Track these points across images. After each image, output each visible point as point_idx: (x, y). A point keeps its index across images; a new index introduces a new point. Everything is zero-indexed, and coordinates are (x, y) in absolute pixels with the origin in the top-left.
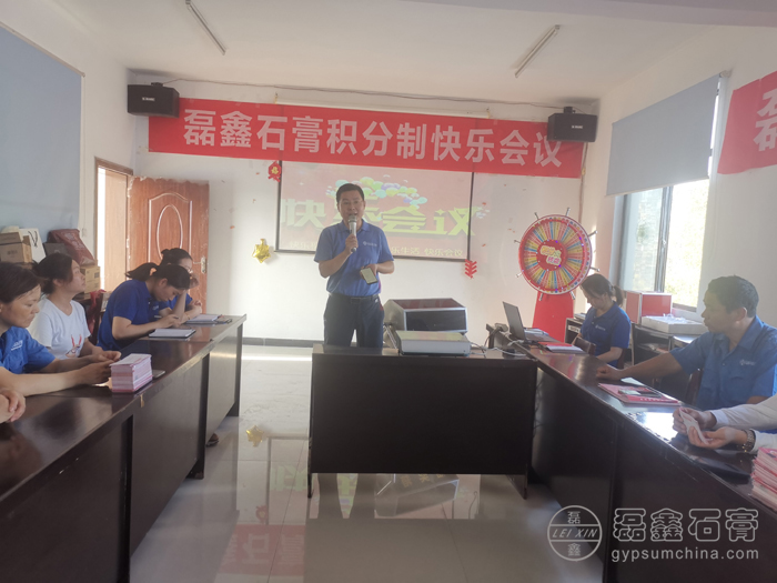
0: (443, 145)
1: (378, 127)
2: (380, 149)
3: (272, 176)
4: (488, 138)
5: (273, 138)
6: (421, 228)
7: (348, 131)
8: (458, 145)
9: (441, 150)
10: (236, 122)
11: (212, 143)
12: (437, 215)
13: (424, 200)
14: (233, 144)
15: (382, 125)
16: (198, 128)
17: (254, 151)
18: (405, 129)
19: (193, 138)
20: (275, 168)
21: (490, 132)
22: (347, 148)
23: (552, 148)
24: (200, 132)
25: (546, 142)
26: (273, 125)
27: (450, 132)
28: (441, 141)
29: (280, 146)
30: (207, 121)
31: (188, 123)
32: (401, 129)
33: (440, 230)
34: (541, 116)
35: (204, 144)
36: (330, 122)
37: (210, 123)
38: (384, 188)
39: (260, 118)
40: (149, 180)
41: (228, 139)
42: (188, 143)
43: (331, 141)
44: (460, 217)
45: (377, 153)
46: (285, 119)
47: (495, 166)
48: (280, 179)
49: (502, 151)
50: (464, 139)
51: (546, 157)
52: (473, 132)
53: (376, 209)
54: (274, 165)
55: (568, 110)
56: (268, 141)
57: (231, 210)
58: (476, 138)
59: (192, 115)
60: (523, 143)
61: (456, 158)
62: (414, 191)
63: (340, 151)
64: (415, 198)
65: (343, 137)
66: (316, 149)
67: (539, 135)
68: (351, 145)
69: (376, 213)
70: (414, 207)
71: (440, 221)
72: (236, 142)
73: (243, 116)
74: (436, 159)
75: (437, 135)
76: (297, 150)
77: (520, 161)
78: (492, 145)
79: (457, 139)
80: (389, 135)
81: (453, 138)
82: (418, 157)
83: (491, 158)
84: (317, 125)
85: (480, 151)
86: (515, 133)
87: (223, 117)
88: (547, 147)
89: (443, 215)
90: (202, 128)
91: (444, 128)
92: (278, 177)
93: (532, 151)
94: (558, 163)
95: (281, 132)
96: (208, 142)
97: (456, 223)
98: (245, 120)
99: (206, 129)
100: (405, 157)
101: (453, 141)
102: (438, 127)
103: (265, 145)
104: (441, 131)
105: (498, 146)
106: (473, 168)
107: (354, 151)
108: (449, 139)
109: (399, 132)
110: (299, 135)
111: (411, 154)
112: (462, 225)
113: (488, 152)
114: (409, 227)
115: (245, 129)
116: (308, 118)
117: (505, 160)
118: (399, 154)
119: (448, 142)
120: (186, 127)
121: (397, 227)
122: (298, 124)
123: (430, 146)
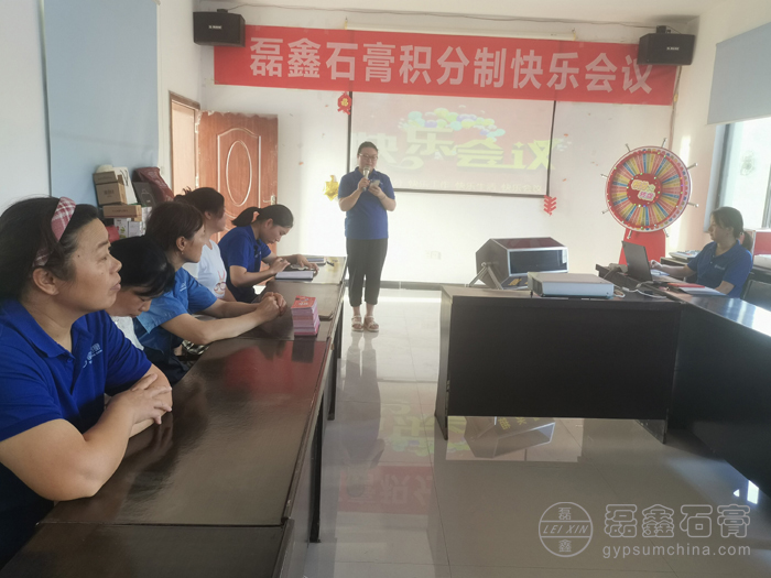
0: (523, 71)
1: (454, 52)
2: (456, 77)
3: (341, 108)
4: (572, 63)
5: (342, 67)
6: (499, 162)
7: (422, 58)
8: (539, 71)
9: (522, 77)
10: (304, 51)
11: (279, 73)
12: (516, 148)
13: (501, 132)
14: (301, 74)
15: (459, 50)
16: (264, 58)
17: (323, 82)
18: (483, 54)
19: (259, 68)
20: (346, 100)
21: (574, 55)
22: (421, 76)
23: (642, 73)
24: (267, 62)
25: (635, 65)
26: (343, 53)
27: (532, 57)
28: (521, 67)
29: (351, 75)
30: (274, 49)
31: (254, 52)
32: (479, 54)
33: (518, 164)
34: (631, 37)
35: (271, 74)
36: (403, 48)
37: (277, 52)
38: (459, 120)
39: (330, 45)
40: (217, 114)
41: (296, 68)
42: (255, 74)
43: (404, 70)
44: (540, 149)
45: (453, 81)
46: (355, 46)
47: (579, 93)
48: (350, 111)
49: (588, 76)
50: (546, 65)
51: (635, 82)
52: (556, 56)
53: (451, 143)
54: (344, 96)
55: (661, 29)
56: (338, 71)
57: (300, 146)
58: (560, 63)
59: (259, 44)
60: (611, 67)
61: (537, 85)
62: (490, 122)
63: (413, 80)
64: (492, 130)
65: (417, 65)
66: (388, 79)
67: (628, 59)
68: (425, 74)
69: (451, 147)
70: (490, 140)
71: (518, 155)
72: (304, 72)
73: (311, 44)
74: (515, 86)
75: (518, 60)
76: (367, 79)
77: (607, 87)
78: (576, 70)
79: (539, 65)
80: (466, 62)
81: (535, 63)
82: (496, 85)
83: (575, 85)
84: (389, 52)
85: (564, 77)
86: (603, 56)
87: (290, 45)
88: (637, 71)
89: (521, 148)
90: (269, 58)
91: (525, 52)
92: (348, 110)
93: (620, 75)
94: (648, 89)
95: (351, 60)
96: (275, 73)
97: (535, 157)
98: (313, 48)
99: (273, 59)
100: (482, 85)
101: (535, 66)
102: (518, 51)
103: (335, 75)
104: (522, 56)
105: (583, 71)
106: (555, 96)
107: (428, 80)
108: (531, 65)
109: (477, 58)
110: (370, 63)
111: (489, 82)
112: (542, 159)
113: (572, 78)
114: (485, 161)
115: (314, 58)
116: (379, 44)
117: (590, 87)
118: (476, 82)
119: (528, 68)
120: (253, 57)
121: (473, 161)
122: (369, 51)
123: (509, 73)
